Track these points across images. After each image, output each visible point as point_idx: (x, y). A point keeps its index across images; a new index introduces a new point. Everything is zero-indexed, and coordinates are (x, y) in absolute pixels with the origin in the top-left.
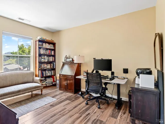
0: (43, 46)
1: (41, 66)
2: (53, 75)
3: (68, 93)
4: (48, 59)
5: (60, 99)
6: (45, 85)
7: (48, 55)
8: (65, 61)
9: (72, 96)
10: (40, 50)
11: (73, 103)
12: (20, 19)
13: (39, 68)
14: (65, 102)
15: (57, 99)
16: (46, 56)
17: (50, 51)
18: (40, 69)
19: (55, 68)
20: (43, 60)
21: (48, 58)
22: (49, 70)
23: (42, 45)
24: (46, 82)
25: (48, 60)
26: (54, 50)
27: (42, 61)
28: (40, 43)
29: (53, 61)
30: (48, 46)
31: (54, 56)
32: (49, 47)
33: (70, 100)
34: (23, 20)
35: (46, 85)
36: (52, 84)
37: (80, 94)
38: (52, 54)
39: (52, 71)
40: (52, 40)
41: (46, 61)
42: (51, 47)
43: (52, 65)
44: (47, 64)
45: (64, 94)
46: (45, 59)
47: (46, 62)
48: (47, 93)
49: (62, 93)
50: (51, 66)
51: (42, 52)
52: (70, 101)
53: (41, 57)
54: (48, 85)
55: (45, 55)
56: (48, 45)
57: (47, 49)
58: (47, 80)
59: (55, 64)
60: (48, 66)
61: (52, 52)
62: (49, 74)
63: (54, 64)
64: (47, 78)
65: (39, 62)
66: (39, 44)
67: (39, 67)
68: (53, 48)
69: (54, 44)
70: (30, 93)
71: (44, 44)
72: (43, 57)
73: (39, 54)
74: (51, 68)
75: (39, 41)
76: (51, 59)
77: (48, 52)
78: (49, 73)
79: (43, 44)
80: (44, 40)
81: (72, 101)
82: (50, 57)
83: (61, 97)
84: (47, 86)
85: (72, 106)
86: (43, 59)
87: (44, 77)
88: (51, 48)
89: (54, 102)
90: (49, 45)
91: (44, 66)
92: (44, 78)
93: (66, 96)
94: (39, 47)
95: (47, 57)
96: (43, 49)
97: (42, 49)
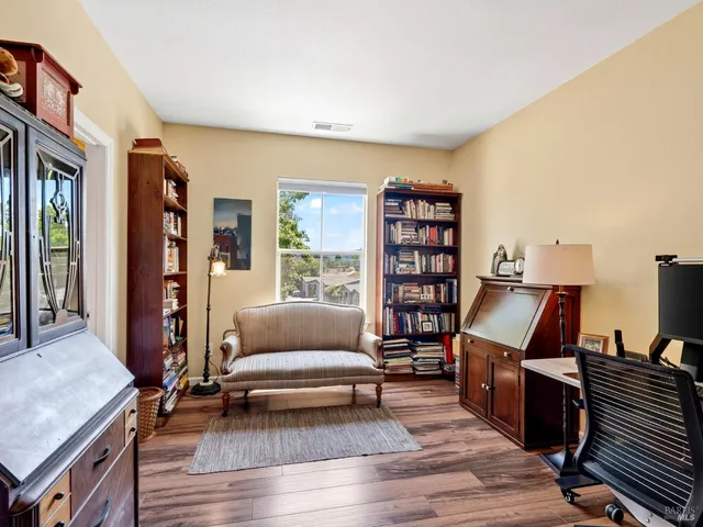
0: (403, 213)
1: (396, 292)
2: (446, 333)
3: (496, 434)
4: (424, 263)
5: (433, 451)
6: (410, 371)
7: (423, 247)
8: (493, 272)
9: (505, 454)
10: (392, 227)
11: (491, 503)
12: (318, 127)
13: (385, 300)
14: (448, 476)
15: (425, 447)
16: (416, 253)
17: (435, 230)
18: (389, 302)
19: (455, 301)
20: (402, 269)
21: (424, 259)
22: (428, 309)
23: (401, 209)
24: (415, 356)
25: (426, 266)
26: (455, 226)
27: (398, 272)
28: (393, 203)
29: (450, 271)
30: (425, 211)
31: (454, 251)
32: (430, 216)
33: (480, 478)
34: (328, 127)
35: (414, 369)
36: (440, 372)
37: (556, 465)
38: (446, 244)
39: (445, 317)
40: (445, 182)
41: (418, 272)
42: (439, 212)
43: (443, 288)
44: (420, 285)
45: (474, 432)
46: (413, 263)
47: (416, 276)
48: (404, 403)
49: (463, 424)
50: (437, 292)
51: (400, 235)
52: (478, 483)
53: (398, 256)
54: (421, 370)
55: (411, 248)
56: (427, 205)
57: (421, 224)
58: (418, 349)
59: (455, 283)
60: (428, 294)
61: (446, 233)
62: (427, 328)
63: (451, 284)
64: (419, 343)
65: (385, 276)
66: (385, 206)
67: (388, 296)
68: (449, 217)
69: (454, 200)
70: (348, 389)
71: (409, 205)
72: (404, 257)
73: (385, 246)
74: (438, 301)
75: (389, 194)
76: (439, 264)
77: (425, 235)
78: (429, 321)
79: (405, 206)
80: (405, 189)
81: (489, 488)
82: (436, 255)
83: (447, 442)
84: (417, 373)
85: (470, 516)
86: (404, 266)
87: (407, 337)
88: (441, 217)
89: (403, 455)
90: (432, 207)
91: (410, 291)
92: (405, 340)
93: (476, 448)
94: (386, 219)
95: (420, 255)
96: (404, 225)
97: (399, 224)
